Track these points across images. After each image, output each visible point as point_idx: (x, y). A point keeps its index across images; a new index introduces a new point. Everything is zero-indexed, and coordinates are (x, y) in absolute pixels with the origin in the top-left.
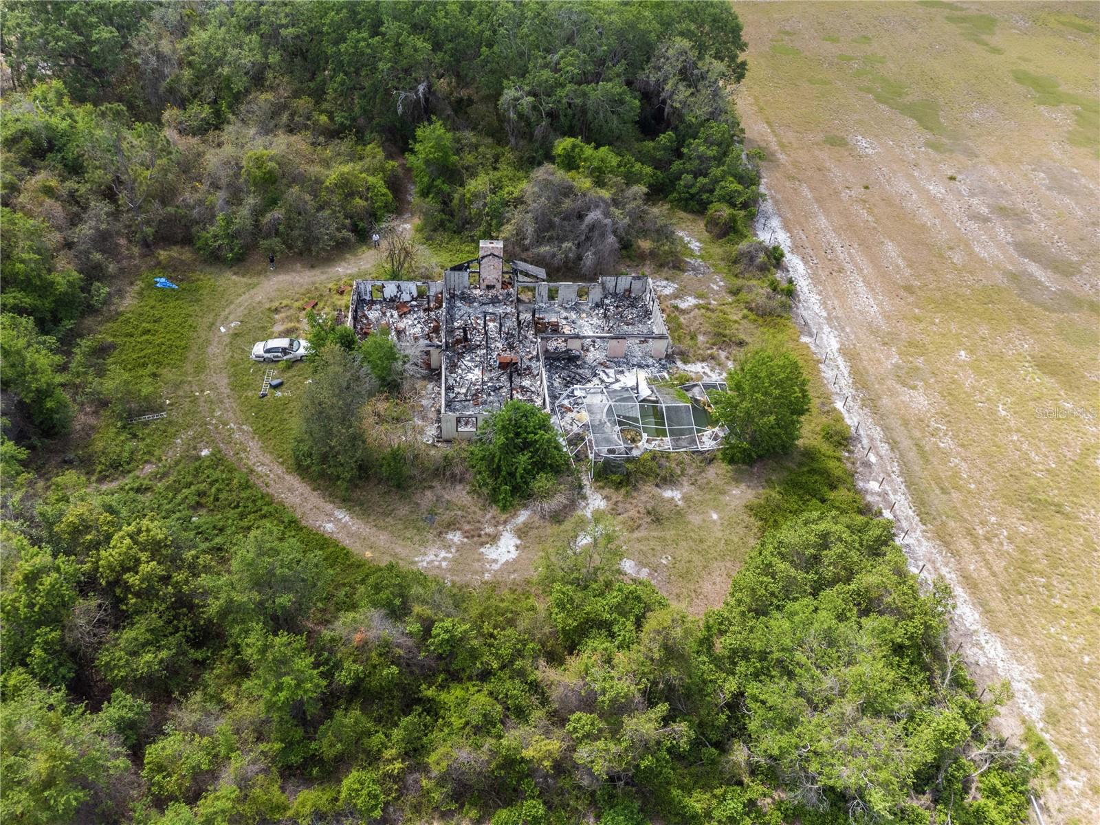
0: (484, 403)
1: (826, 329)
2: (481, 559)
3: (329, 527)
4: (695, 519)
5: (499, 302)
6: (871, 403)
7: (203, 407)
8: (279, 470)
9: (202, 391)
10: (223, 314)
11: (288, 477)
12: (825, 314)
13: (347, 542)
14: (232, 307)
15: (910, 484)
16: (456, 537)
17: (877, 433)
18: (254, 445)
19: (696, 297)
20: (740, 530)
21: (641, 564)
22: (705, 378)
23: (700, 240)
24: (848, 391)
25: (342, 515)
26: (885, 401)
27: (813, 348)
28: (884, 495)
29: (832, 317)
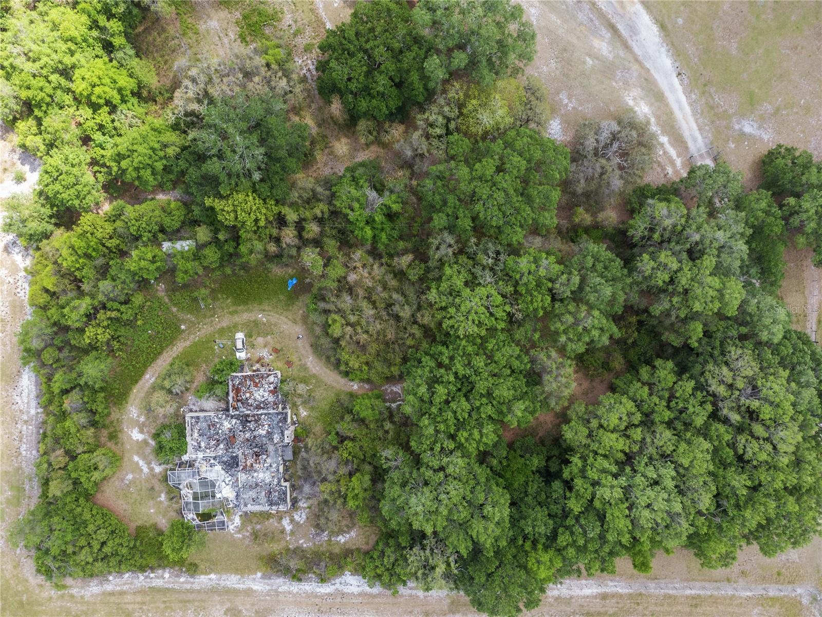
0: (209, 429)
1: (268, 588)
2: (134, 428)
4: (151, 503)
6: (214, 591)
7: (207, 320)
8: (175, 355)
9: (218, 317)
11: (171, 359)
12: (280, 590)
14: (277, 316)
15: (168, 589)
17: (196, 587)
19: (291, 531)
20: (145, 519)
21: (130, 482)
22: (230, 523)
23: (345, 543)
24: (222, 583)
26: (217, 598)
27: (251, 577)
28: (162, 577)
29: (277, 593)
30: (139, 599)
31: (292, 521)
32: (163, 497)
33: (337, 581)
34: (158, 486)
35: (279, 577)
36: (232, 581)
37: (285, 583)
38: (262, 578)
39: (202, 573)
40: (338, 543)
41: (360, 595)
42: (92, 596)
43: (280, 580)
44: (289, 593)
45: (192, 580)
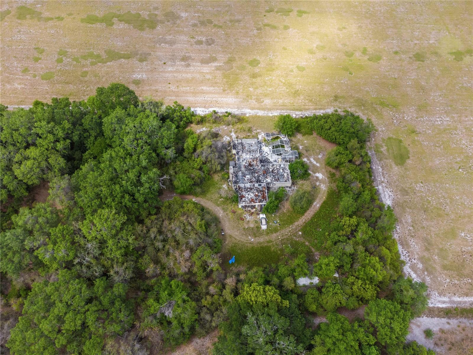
0: (278, 178)
1: (243, 110)
2: (322, 179)
3: (318, 205)
4: (306, 145)
5: (236, 175)
6: (270, 110)
7: (285, 237)
8: (303, 217)
9: (279, 239)
10: (245, 241)
11: (305, 215)
12: (237, 109)
13: (322, 202)
14: (242, 240)
15: (292, 110)
16: (318, 184)
17: (279, 111)
18: (296, 224)
19: (231, 133)
20: (309, 138)
21: (319, 154)
22: (264, 136)
23: (203, 127)
24: (266, 112)
25: (315, 204)
26: (268, 107)
27: (251, 114)
28: (296, 115)
29: (238, 108)
30: (306, 107)
31: (231, 137)
32: (301, 147)
33: (207, 112)
34: (304, 152)
35: (237, 114)
36: (261, 113)
37: (234, 112)
38: (246, 114)
39: (276, 116)
40: (207, 128)
41: (196, 107)
42: (330, 108)
43: (236, 113)
44: (232, 108)
45: (281, 114)
